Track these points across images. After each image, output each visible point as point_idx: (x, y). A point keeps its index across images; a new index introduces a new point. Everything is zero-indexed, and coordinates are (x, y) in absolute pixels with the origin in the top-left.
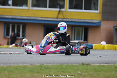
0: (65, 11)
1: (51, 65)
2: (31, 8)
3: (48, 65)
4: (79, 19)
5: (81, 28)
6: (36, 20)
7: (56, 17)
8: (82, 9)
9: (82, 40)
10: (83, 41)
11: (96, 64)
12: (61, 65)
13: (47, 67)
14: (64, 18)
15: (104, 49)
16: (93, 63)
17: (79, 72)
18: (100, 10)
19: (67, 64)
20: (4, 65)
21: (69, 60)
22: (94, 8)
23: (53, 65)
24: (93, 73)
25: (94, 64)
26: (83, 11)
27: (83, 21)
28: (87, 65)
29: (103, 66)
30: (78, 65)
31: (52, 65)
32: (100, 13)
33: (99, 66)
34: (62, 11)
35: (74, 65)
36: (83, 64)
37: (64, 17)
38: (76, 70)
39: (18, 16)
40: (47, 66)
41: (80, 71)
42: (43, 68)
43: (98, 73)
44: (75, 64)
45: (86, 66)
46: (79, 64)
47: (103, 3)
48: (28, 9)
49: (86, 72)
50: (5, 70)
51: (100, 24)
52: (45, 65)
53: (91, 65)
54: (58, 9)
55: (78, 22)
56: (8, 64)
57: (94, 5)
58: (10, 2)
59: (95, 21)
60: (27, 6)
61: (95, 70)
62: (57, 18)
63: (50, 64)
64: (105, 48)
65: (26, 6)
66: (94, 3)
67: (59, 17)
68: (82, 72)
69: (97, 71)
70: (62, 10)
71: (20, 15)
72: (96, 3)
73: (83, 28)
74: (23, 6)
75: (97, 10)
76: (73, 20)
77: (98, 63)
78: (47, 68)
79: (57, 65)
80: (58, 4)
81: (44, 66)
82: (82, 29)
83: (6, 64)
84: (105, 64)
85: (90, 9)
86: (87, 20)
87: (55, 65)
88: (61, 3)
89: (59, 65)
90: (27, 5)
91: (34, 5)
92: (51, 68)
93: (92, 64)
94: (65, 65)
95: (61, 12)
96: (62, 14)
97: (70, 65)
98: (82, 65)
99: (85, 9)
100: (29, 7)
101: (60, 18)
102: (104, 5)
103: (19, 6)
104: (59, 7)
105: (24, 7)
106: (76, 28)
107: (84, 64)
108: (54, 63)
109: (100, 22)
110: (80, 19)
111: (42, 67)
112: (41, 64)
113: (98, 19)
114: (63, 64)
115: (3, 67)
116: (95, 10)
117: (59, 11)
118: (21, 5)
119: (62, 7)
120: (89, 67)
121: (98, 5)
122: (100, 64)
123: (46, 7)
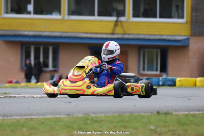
0: (127, 22)
1: (103, 115)
2: (67, 17)
3: (97, 115)
4: (151, 35)
5: (155, 50)
6: (75, 38)
7: (110, 32)
8: (155, 17)
9: (157, 70)
10: (158, 73)
11: (181, 113)
12: (120, 115)
13: (95, 119)
14: (125, 34)
15: (196, 85)
16: (176, 111)
17: (152, 127)
18: (187, 18)
19: (131, 113)
20: (21, 117)
21: (135, 106)
22: (176, 15)
23: (107, 115)
24: (175, 128)
25: (177, 113)
26: (158, 20)
27: (158, 37)
28: (165, 114)
29: (194, 116)
30: (149, 114)
31: (105, 116)
32: (187, 23)
33: (187, 115)
34: (121, 22)
35: (143, 114)
36: (158, 113)
37: (124, 31)
38: (147, 124)
39: (45, 32)
40: (96, 117)
41: (154, 126)
42: (89, 122)
43: (184, 127)
44: (145, 113)
45: (163, 116)
46: (151, 113)
47: (192, 5)
48: (62, 20)
49: (165, 126)
50: (22, 126)
51: (189, 43)
52: (93, 115)
53: (172, 114)
54: (114, 19)
55: (149, 40)
56: (27, 116)
57: (177, 10)
58: (30, 8)
59: (178, 38)
60: (60, 14)
61: (180, 123)
62: (113, 34)
63: (101, 113)
64: (198, 84)
65: (58, 14)
66: (177, 7)
67: (116, 32)
68: (157, 127)
69: (183, 125)
70: (122, 19)
71: (48, 30)
72: (180, 6)
73: (159, 51)
74: (54, 14)
75: (183, 17)
76: (141, 37)
77: (185, 111)
78: (96, 121)
79: (113, 115)
80: (114, 10)
81: (90, 118)
82: (157, 52)
83: (25, 116)
84: (196, 112)
85: (170, 17)
86: (164, 35)
87: (110, 115)
88: (120, 7)
89: (116, 115)
90: (59, 12)
91: (72, 12)
92: (102, 121)
93: (174, 113)
94: (127, 114)
95: (119, 24)
96: (122, 26)
97: (137, 114)
98: (156, 114)
99: (161, 17)
100: (64, 16)
101: (118, 34)
102: (194, 9)
103: (47, 14)
104: (115, 13)
105: (55, 16)
106: (146, 50)
107: (161, 112)
108: (108, 112)
109: (188, 39)
110: (154, 35)
111: (87, 119)
112: (86, 114)
113: (184, 34)
114: (123, 113)
115: (18, 121)
116: (179, 17)
117: (117, 21)
118: (50, 13)
119: (121, 13)
120: (169, 117)
121: (183, 10)
122: (187, 113)
123: (94, 15)
